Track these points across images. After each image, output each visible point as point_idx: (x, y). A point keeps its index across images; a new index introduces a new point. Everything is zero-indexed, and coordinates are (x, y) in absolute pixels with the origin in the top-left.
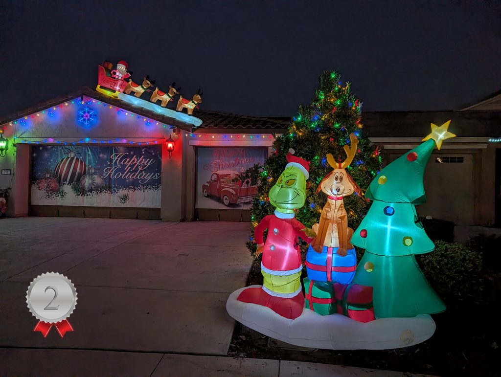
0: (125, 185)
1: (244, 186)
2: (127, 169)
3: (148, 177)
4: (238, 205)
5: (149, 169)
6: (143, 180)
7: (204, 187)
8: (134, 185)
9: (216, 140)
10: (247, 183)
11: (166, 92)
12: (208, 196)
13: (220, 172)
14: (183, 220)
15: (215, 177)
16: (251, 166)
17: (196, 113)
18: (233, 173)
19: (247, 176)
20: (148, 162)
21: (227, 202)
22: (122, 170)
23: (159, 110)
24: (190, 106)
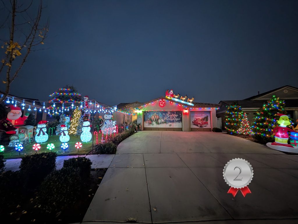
0: (170, 122)
1: (204, 122)
2: (171, 117)
3: (177, 119)
4: (203, 127)
5: (177, 117)
6: (175, 120)
7: (193, 122)
8: (173, 122)
9: (197, 109)
10: (205, 121)
11: (184, 97)
12: (194, 124)
13: (197, 118)
14: (189, 131)
15: (195, 119)
16: (206, 116)
17: (192, 103)
18: (201, 118)
19: (205, 119)
20: (177, 116)
21: (199, 126)
22: (170, 118)
23: (183, 102)
24: (191, 101)
